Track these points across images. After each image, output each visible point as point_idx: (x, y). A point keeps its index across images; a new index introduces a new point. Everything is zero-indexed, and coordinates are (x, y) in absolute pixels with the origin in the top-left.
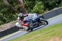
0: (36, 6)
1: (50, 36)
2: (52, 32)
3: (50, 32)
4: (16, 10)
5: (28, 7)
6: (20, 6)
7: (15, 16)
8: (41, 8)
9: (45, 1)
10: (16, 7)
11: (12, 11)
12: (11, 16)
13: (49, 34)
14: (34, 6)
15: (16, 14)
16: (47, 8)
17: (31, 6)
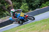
0: (22, 7)
1: (31, 30)
2: (32, 27)
3: (31, 28)
4: (6, 9)
5: (15, 7)
6: (9, 6)
7: (5, 13)
8: (26, 8)
9: (30, 3)
10: (6, 7)
11: (3, 10)
12: (2, 14)
13: (31, 29)
14: (21, 7)
15: (6, 12)
16: (31, 9)
17: (18, 6)
